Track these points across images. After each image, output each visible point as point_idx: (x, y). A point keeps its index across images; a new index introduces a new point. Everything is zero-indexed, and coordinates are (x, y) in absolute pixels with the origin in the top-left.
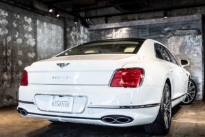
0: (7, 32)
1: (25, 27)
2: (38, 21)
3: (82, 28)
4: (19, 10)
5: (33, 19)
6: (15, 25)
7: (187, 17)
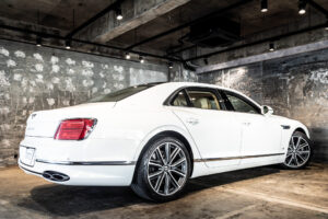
0: (92, 83)
1: (115, 77)
2: (131, 70)
3: (186, 72)
4: (107, 60)
5: (125, 67)
6: (102, 76)
7: (310, 45)
